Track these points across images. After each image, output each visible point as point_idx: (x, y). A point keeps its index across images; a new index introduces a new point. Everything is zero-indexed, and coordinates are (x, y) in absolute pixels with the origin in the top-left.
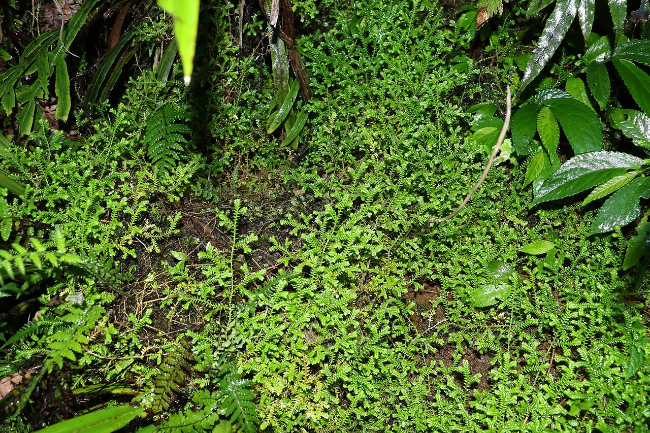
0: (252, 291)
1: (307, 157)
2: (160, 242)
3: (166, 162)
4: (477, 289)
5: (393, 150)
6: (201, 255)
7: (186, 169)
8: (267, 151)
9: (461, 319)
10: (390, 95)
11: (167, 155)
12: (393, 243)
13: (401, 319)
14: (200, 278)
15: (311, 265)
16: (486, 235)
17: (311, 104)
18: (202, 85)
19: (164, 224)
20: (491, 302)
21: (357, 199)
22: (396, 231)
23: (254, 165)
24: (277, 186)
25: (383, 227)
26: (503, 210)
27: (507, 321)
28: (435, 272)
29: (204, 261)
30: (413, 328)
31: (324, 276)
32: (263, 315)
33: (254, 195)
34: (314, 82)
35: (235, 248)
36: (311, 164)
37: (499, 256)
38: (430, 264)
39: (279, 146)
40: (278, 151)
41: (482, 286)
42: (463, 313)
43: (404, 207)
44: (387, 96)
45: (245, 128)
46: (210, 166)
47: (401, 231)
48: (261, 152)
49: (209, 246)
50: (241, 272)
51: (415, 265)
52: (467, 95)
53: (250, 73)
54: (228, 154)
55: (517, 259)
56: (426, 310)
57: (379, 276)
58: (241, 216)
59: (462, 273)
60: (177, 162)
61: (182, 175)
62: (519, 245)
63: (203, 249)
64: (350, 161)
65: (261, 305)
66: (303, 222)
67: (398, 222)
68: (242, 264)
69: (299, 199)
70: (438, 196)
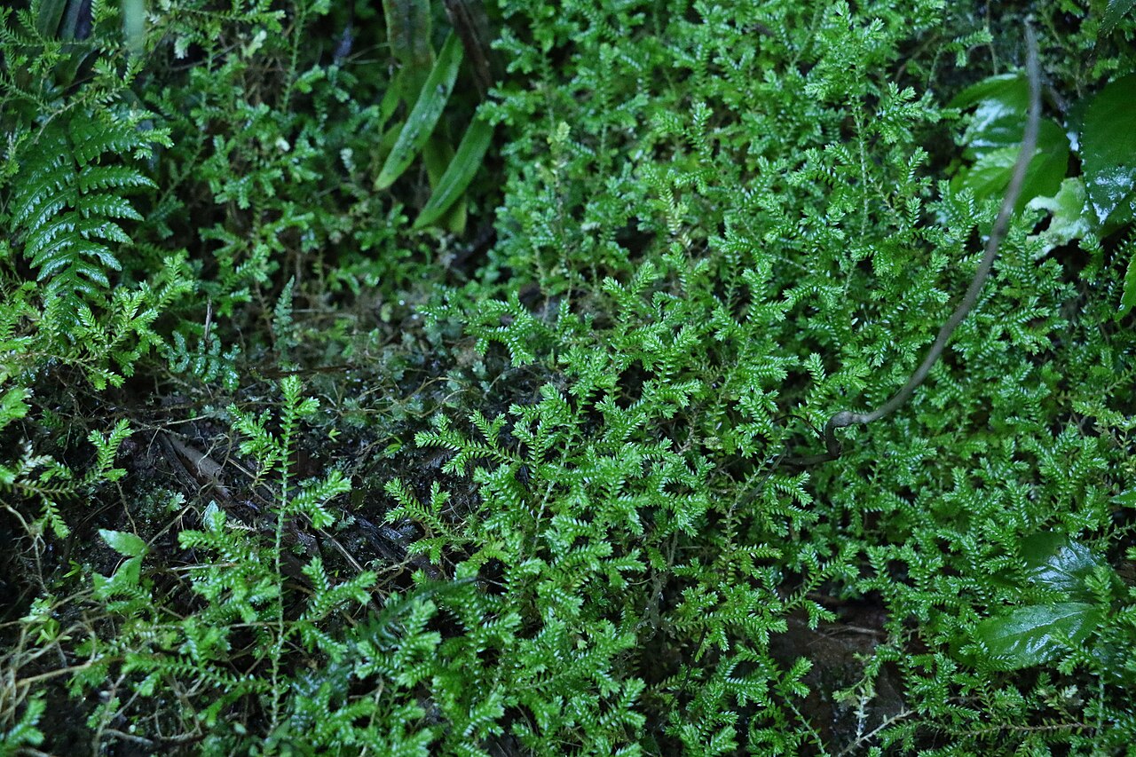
0: (338, 637)
1: (490, 253)
2: (68, 508)
3: (81, 275)
4: (995, 618)
5: (733, 226)
6: (187, 539)
7: (138, 297)
8: (378, 241)
9: (952, 708)
10: (720, 66)
11: (85, 258)
12: (741, 489)
13: (772, 710)
14: (186, 603)
15: (506, 557)
16: (1013, 460)
17: (499, 101)
18: (180, 52)
19: (80, 457)
20: (1033, 654)
21: (632, 367)
22: (746, 454)
23: (342, 282)
24: (407, 337)
25: (709, 444)
26: (1063, 386)
27: (1087, 712)
28: (867, 571)
29: (197, 555)
30: (811, 737)
31: (541, 587)
32: (369, 705)
33: (340, 366)
34: (505, 40)
35: (287, 515)
36: (505, 275)
37: (1058, 522)
38: (851, 548)
39: (410, 224)
40: (408, 237)
41: (1006, 610)
42: (954, 689)
43: (768, 386)
44: (715, 70)
45: (311, 176)
46: (213, 287)
47: (762, 457)
48: (359, 243)
49: (213, 515)
50: (308, 583)
51: (808, 553)
52: (950, 56)
53: (320, 16)
54: (261, 250)
55: (1111, 529)
56: (848, 684)
57: (702, 587)
58: (303, 425)
59: (947, 571)
60: (114, 277)
61: (130, 311)
62: (1115, 487)
63: (194, 523)
64: (612, 262)
65: (362, 675)
66: (479, 437)
67: (752, 430)
68: (306, 559)
69: (468, 372)
70: (866, 350)
